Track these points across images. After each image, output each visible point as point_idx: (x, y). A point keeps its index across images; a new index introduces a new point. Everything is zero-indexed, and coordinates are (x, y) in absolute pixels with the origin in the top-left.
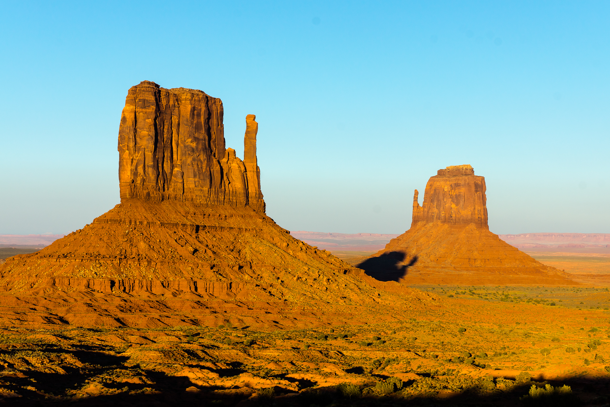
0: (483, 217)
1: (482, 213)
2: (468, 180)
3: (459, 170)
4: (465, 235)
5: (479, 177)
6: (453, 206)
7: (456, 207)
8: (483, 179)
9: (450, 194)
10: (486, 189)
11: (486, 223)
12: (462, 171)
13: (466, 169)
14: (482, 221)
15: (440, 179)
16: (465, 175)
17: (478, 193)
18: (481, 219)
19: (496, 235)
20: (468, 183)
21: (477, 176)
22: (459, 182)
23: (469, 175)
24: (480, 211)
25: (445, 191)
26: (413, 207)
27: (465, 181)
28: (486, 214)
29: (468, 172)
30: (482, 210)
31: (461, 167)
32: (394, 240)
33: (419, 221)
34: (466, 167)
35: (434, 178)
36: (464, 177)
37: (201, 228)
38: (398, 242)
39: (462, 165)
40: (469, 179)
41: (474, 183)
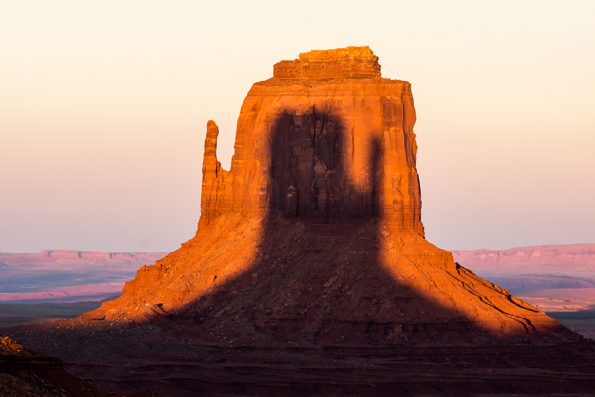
0: (407, 200)
1: (405, 188)
2: (362, 92)
3: (335, 62)
4: (355, 253)
5: (395, 82)
6: (320, 168)
7: (329, 172)
8: (406, 87)
9: (310, 135)
10: (414, 119)
11: (417, 217)
12: (345, 66)
13: (358, 60)
14: (406, 211)
15: (281, 89)
16: (354, 78)
17: (392, 129)
18: (403, 206)
19: (446, 253)
20: (363, 101)
21: (389, 81)
22: (335, 98)
23: (365, 77)
24: (400, 182)
25: (297, 123)
26: (204, 171)
27: (354, 93)
28: (416, 192)
29: (363, 68)
30: (405, 181)
31: (343, 53)
32: (147, 269)
33: (220, 214)
34: (357, 53)
35: (264, 87)
36: (351, 83)
38: (160, 277)
39: (345, 46)
40: (364, 89)
41: (381, 100)
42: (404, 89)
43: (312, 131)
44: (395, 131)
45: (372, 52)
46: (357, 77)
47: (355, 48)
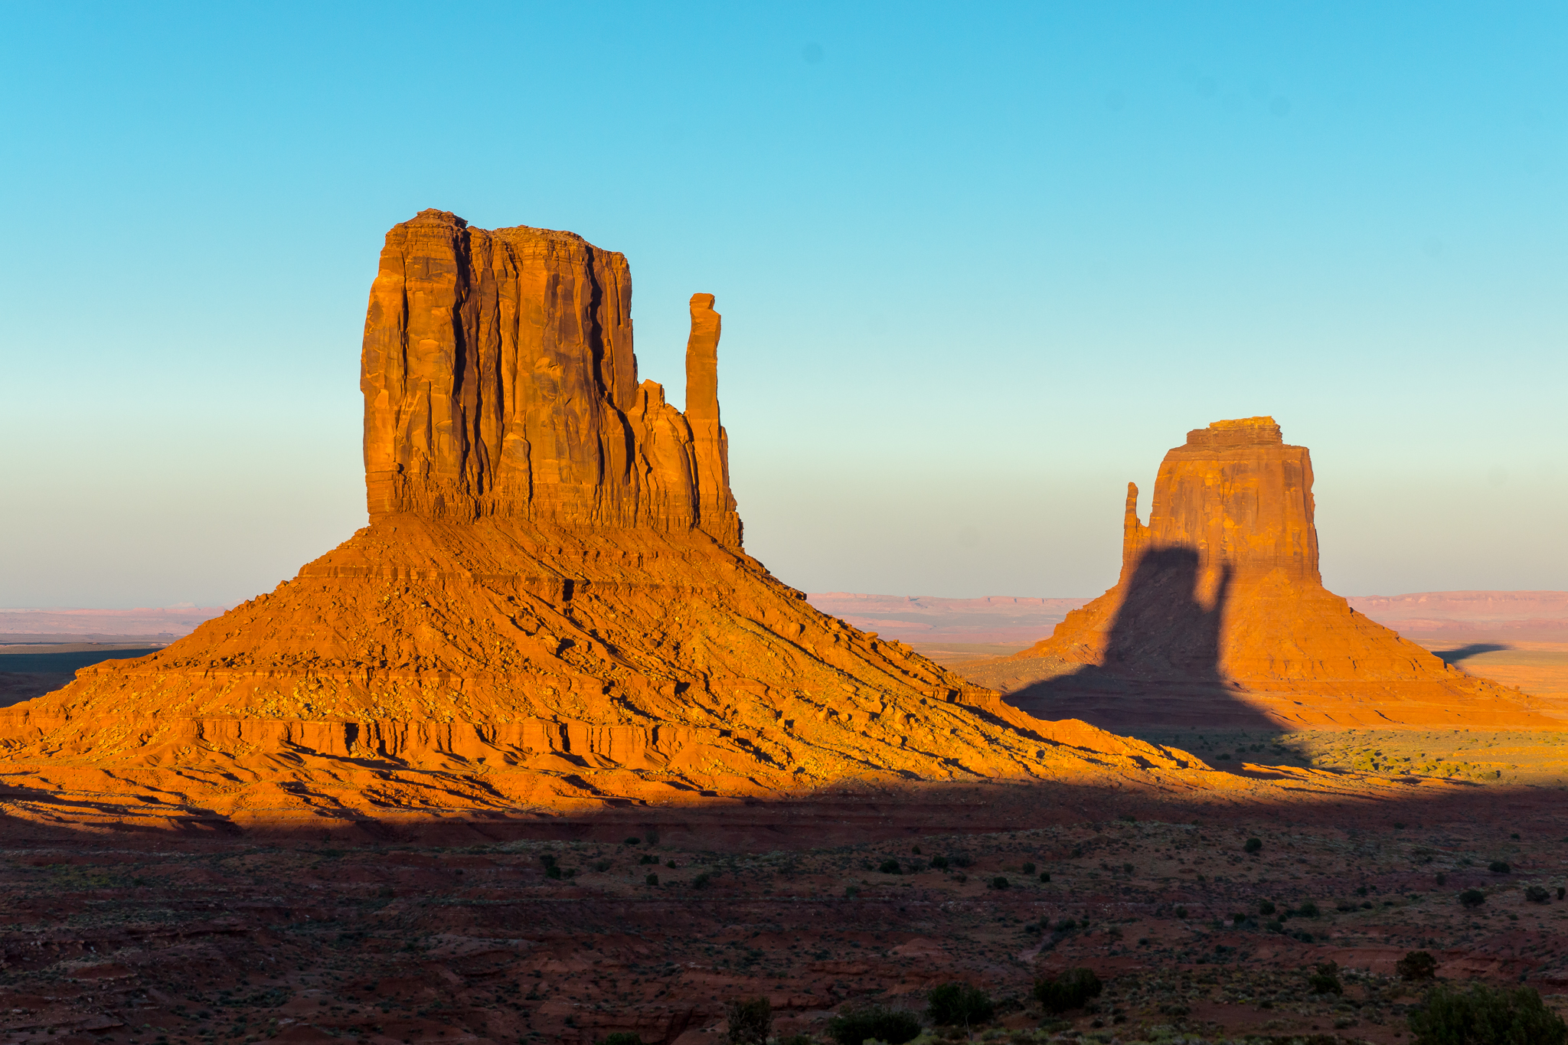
0: (1306, 551)
1: (1304, 541)
2: (1265, 457)
3: (1242, 431)
4: (1259, 599)
5: (1295, 447)
6: (1229, 524)
7: (1236, 527)
8: (1305, 452)
9: (1219, 494)
10: (1312, 480)
11: (1315, 567)
12: (1250, 434)
13: (1262, 429)
14: (1306, 561)
15: (1194, 454)
16: (1259, 444)
17: (1293, 489)
18: (1302, 557)
19: (1341, 598)
20: (1267, 465)
21: (1289, 447)
22: (1242, 462)
23: (1269, 443)
24: (1299, 536)
25: (1207, 484)
26: (1126, 527)
27: (1259, 458)
28: (1314, 544)
29: (1266, 436)
30: (1305, 535)
31: (1249, 422)
32: (1075, 613)
34: (1261, 423)
35: (1179, 453)
36: (1255, 448)
37: (577, 587)
38: (1087, 619)
39: (1250, 417)
40: (1268, 454)
41: (1283, 463)
42: (1303, 454)
43: (1221, 492)
44: (1295, 491)
45: (1274, 422)
46: (1261, 443)
47: (1260, 418)
